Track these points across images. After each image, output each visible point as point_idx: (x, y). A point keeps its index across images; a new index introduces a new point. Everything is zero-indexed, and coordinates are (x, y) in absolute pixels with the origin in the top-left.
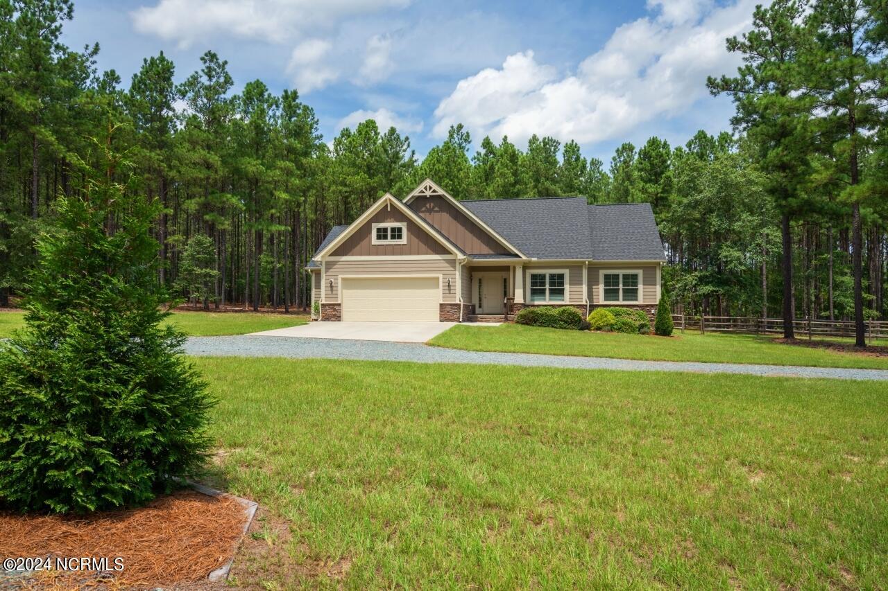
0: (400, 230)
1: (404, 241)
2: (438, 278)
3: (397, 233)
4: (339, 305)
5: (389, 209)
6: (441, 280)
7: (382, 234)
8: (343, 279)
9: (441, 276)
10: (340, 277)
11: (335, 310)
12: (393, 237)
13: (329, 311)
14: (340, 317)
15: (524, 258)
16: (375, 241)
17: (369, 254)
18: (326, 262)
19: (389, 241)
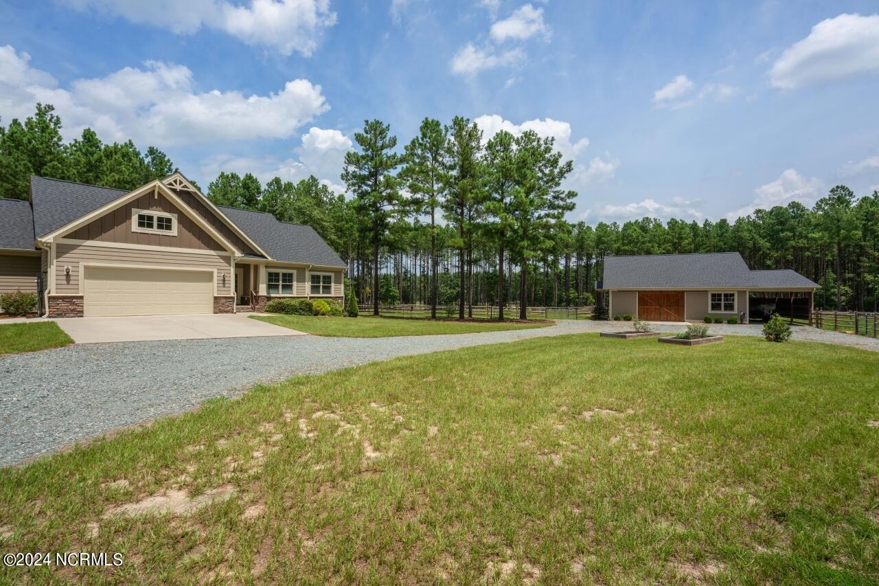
0: (169, 220)
1: (174, 231)
2: (212, 273)
3: (165, 224)
4: (81, 298)
5: (156, 197)
6: (215, 275)
7: (145, 221)
8: (86, 268)
9: (215, 271)
10: (82, 264)
11: (74, 304)
12: (160, 227)
13: (63, 306)
14: (82, 312)
15: (270, 259)
16: (135, 227)
17: (126, 241)
18: (57, 244)
19: (154, 230)
